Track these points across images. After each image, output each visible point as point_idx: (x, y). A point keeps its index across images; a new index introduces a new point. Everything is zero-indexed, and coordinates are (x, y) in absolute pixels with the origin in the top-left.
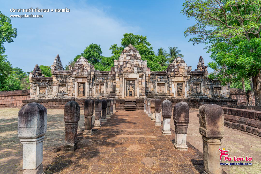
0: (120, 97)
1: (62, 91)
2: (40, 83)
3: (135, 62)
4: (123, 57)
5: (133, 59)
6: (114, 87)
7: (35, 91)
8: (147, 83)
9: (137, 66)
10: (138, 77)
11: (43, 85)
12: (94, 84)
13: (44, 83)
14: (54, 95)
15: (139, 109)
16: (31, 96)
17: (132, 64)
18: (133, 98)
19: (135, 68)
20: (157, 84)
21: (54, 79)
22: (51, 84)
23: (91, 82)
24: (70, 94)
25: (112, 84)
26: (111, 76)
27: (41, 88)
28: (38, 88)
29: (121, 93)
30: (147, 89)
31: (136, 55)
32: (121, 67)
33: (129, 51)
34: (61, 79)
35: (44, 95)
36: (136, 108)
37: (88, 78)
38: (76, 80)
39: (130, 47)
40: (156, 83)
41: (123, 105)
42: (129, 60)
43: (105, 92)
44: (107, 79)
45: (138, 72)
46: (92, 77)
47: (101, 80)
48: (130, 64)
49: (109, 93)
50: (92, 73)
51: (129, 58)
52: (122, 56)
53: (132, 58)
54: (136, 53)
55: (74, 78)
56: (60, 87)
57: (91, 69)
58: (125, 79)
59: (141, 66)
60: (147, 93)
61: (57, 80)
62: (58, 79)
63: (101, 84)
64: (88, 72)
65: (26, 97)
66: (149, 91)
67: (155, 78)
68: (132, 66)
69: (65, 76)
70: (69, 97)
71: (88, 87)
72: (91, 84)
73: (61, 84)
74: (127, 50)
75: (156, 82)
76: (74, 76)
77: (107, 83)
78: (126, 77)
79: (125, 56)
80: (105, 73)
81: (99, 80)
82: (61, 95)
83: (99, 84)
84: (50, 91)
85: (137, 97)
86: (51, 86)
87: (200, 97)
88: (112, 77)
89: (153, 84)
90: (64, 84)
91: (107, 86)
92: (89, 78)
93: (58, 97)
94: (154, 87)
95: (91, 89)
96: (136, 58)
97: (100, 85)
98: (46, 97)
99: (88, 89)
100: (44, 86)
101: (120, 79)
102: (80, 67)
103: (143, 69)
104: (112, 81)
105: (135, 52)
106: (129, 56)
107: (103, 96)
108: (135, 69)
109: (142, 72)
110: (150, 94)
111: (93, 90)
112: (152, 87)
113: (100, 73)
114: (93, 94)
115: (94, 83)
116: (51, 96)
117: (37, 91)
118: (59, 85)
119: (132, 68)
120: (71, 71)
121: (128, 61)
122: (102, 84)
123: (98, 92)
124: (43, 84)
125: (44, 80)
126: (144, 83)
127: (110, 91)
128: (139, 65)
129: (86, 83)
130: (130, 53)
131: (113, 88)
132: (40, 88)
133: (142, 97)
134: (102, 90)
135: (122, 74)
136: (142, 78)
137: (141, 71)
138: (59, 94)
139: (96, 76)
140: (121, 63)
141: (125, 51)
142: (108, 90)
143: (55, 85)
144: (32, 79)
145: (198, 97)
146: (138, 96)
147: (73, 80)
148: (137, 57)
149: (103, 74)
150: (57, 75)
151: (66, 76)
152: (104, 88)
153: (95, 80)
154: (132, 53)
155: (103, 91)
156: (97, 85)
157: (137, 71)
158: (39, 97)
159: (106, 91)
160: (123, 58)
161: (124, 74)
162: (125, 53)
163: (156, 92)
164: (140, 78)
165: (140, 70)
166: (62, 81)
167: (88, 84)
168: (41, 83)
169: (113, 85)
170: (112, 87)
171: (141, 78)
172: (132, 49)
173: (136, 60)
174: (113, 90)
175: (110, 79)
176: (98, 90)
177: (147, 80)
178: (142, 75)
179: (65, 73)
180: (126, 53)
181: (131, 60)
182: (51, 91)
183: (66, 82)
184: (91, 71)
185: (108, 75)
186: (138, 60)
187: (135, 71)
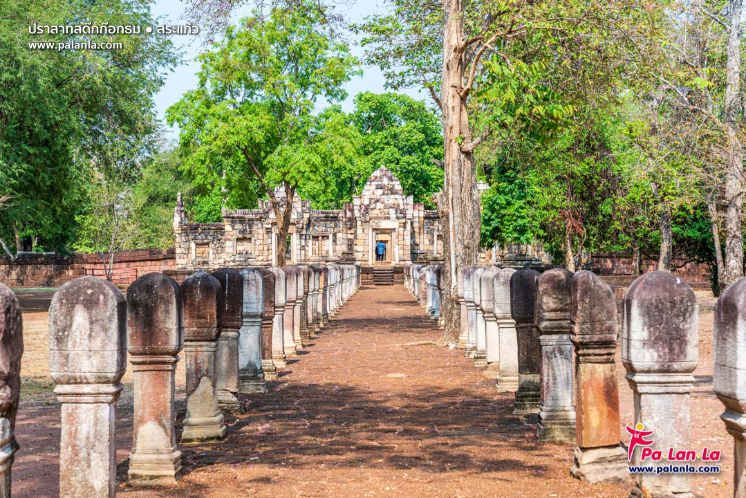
0: (364, 263)
1: (244, 252)
2: (197, 234)
3: (391, 200)
4: (369, 190)
5: (388, 194)
6: (351, 244)
7: (187, 252)
8: (417, 235)
9: (396, 206)
10: (398, 227)
11: (203, 239)
12: (308, 238)
13: (206, 235)
14: (228, 259)
15: (397, 283)
16: (178, 261)
17: (386, 202)
18: (389, 265)
19: (391, 210)
20: (438, 235)
21: (228, 228)
22: (220, 237)
23: (304, 232)
24: (260, 258)
25: (345, 237)
26: (344, 220)
27: (200, 245)
28: (193, 245)
29: (366, 256)
30: (416, 247)
31: (394, 185)
32: (367, 209)
33: (380, 178)
34: (241, 227)
35: (206, 260)
36: (392, 281)
37: (297, 226)
38: (273, 229)
39: (382, 171)
40: (436, 234)
41: (370, 276)
42: (381, 195)
43: (331, 253)
44: (336, 226)
45: (398, 218)
46: (305, 223)
47: (324, 228)
48: (383, 203)
49: (340, 255)
50: (306, 216)
51: (380, 192)
52: (368, 188)
53: (386, 193)
54: (394, 183)
55: (270, 226)
56: (239, 243)
57: (303, 206)
58: (373, 229)
59: (402, 207)
60: (414, 256)
61: (233, 229)
62: (236, 227)
63: (323, 237)
64: (298, 212)
65: (158, 263)
66: (421, 251)
67: (433, 225)
68: (385, 207)
69: (249, 220)
70: (260, 263)
71: (299, 243)
72: (304, 237)
73: (241, 236)
74: (376, 177)
75: (436, 231)
76: (270, 221)
77: (335, 235)
78: (374, 227)
79: (373, 187)
80: (331, 215)
81: (319, 229)
82: (242, 259)
83: (318, 237)
84: (217, 251)
85: (395, 263)
86: (219, 240)
87: (524, 262)
88: (346, 222)
89: (429, 237)
90: (248, 236)
91: (335, 241)
92: (300, 226)
93: (238, 263)
94: (432, 242)
95: (303, 248)
96: (392, 191)
97: (320, 238)
98: (209, 263)
99: (299, 247)
100: (205, 241)
101: (363, 229)
102: (283, 203)
103: (407, 212)
104: (347, 230)
105: (392, 180)
106: (381, 188)
107: (327, 261)
108: (392, 212)
109: (405, 217)
110: (422, 256)
111: (307, 248)
112: (427, 242)
113: (321, 215)
114: (307, 258)
115: (309, 235)
116: (221, 261)
117: (190, 251)
118: (238, 240)
119: (385, 210)
120: (264, 211)
121: (378, 197)
122: (325, 237)
123: (317, 251)
124: (204, 237)
125: (205, 229)
126: (408, 238)
127: (341, 252)
128: (398, 205)
129: (294, 235)
130: (382, 181)
131: (348, 245)
132: (197, 244)
133: (403, 263)
134: (325, 248)
135: (368, 222)
136: (405, 227)
137: (402, 215)
138: (238, 258)
139: (313, 221)
140: (366, 202)
141: (373, 178)
142: (338, 248)
143: (229, 240)
144: (181, 226)
145: (519, 262)
146: (397, 262)
147: (267, 229)
148: (394, 191)
149: (326, 217)
150: (233, 218)
151: (253, 220)
152: (328, 245)
153: (311, 229)
154: (385, 181)
155: (327, 252)
156: (315, 238)
157: (395, 216)
158: (194, 263)
159: (334, 251)
160: (370, 192)
161: (371, 222)
162: (373, 183)
163: (435, 252)
164: (400, 229)
165: (402, 213)
166: (243, 232)
167: (299, 236)
168: (199, 235)
169: (349, 239)
170: (346, 242)
171: (402, 229)
172: (386, 175)
173: (393, 196)
174: (349, 249)
175: (341, 226)
176: (317, 249)
177: (417, 230)
178: (404, 223)
179: (251, 215)
180: (376, 183)
181: (384, 197)
182: (220, 252)
183: (251, 232)
184: (303, 212)
185: (337, 217)
186: (397, 196)
187: (391, 216)
